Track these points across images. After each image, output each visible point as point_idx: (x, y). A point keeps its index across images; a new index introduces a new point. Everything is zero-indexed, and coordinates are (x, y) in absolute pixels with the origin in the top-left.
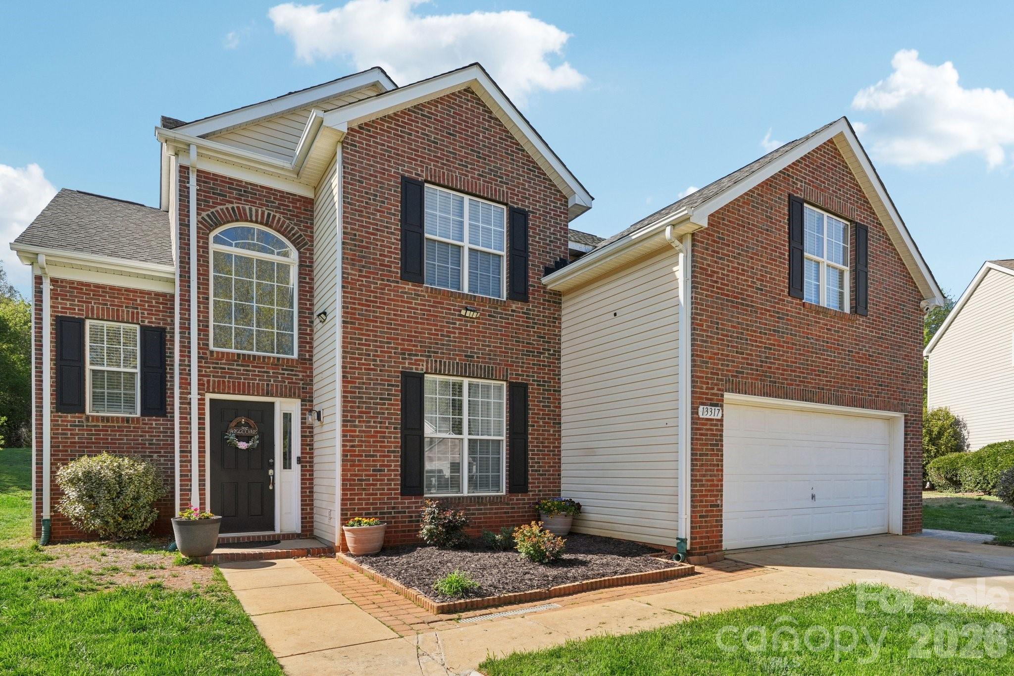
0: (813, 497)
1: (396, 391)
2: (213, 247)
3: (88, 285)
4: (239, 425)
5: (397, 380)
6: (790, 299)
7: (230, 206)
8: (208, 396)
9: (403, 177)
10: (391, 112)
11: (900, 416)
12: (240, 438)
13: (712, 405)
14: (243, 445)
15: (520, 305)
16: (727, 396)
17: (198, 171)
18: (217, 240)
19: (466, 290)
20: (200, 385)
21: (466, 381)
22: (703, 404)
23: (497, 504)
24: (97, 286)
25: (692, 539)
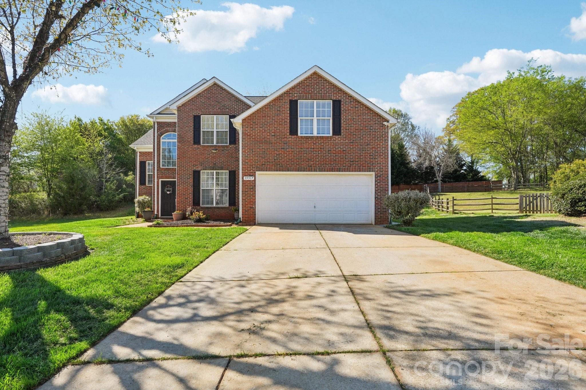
0: (315, 207)
1: (192, 176)
2: (162, 140)
3: (147, 152)
4: (168, 187)
5: (192, 173)
6: (290, 136)
7: (165, 129)
8: (160, 180)
9: (194, 115)
10: (190, 99)
11: (373, 173)
12: (168, 191)
13: (250, 176)
14: (168, 193)
15: (233, 145)
16: (257, 173)
17: (157, 122)
18: (163, 139)
19: (215, 144)
20: (157, 177)
21: (215, 171)
22: (245, 176)
23: (224, 209)
24: (149, 152)
25: (242, 218)
